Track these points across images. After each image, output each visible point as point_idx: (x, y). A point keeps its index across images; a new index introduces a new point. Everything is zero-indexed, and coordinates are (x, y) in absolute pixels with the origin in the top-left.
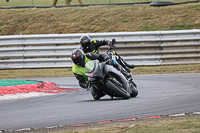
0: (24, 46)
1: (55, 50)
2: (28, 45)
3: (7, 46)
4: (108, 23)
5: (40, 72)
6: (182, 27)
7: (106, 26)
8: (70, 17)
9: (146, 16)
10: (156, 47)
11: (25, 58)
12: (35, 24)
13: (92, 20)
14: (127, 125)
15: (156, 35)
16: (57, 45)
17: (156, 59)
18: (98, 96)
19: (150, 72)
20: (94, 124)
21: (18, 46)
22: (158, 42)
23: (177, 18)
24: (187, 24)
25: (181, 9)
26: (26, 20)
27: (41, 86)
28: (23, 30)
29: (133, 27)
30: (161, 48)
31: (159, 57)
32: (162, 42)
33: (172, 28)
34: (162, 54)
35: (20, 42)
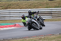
0: (10, 13)
1: (19, 14)
2: (11, 13)
3: (5, 13)
4: (36, 6)
5: (15, 21)
6: (58, 7)
7: (35, 7)
8: (24, 4)
9: (47, 4)
10: (50, 13)
11: (10, 16)
12: (13, 6)
13: (31, 5)
14: (41, 37)
15: (50, 9)
16: (20, 13)
17: (50, 17)
18: (30, 29)
19: (48, 21)
20: (31, 37)
21: (8, 13)
22: (51, 12)
23: (56, 4)
24: (60, 6)
25: (58, 2)
26: (11, 5)
27: (15, 25)
28: (10, 8)
29: (43, 7)
30: (52, 13)
31: (51, 16)
32: (52, 12)
33: (55, 7)
34: (52, 15)
35: (9, 12)
